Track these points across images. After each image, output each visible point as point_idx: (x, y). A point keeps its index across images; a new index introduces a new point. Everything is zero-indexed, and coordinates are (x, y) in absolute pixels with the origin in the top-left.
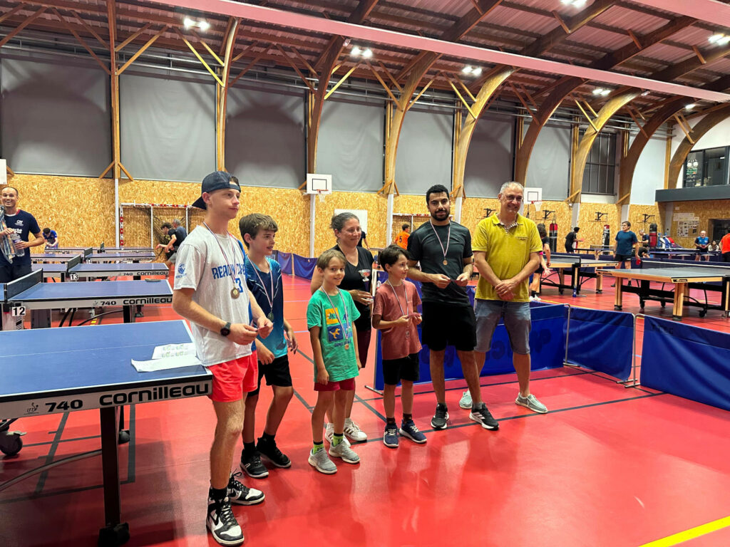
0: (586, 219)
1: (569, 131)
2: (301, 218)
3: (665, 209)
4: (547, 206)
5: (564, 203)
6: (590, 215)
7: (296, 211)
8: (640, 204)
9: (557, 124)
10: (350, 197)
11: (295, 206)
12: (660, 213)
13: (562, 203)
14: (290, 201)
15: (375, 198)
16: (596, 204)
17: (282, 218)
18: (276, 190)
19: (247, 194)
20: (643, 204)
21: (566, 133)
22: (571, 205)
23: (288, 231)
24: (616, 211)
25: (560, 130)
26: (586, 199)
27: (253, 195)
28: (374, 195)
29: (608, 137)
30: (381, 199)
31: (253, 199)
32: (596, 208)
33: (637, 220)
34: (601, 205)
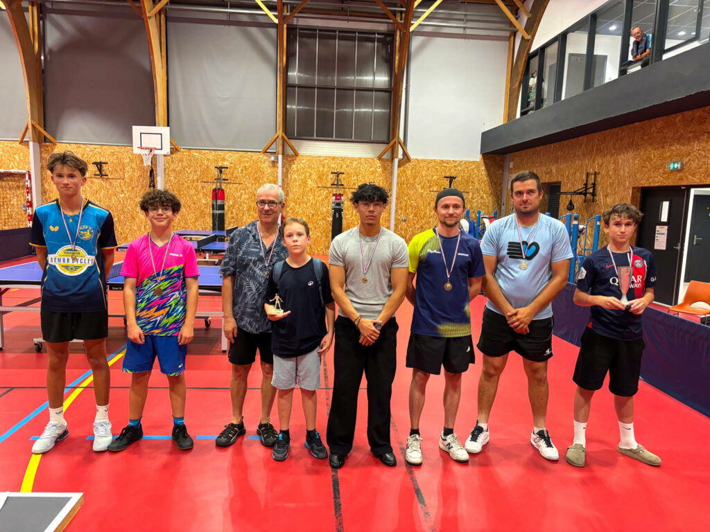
0: (310, 182)
3: (501, 167)
4: (224, 159)
5: (261, 156)
6: (320, 177)
8: (438, 158)
9: (245, 19)
12: (489, 175)
13: (256, 156)
16: (334, 158)
20: (444, 159)
21: (268, 36)
22: (273, 158)
24: (379, 170)
25: (254, 30)
26: (316, 150)
29: (372, 40)
32: (333, 165)
33: (430, 187)
34: (343, 159)
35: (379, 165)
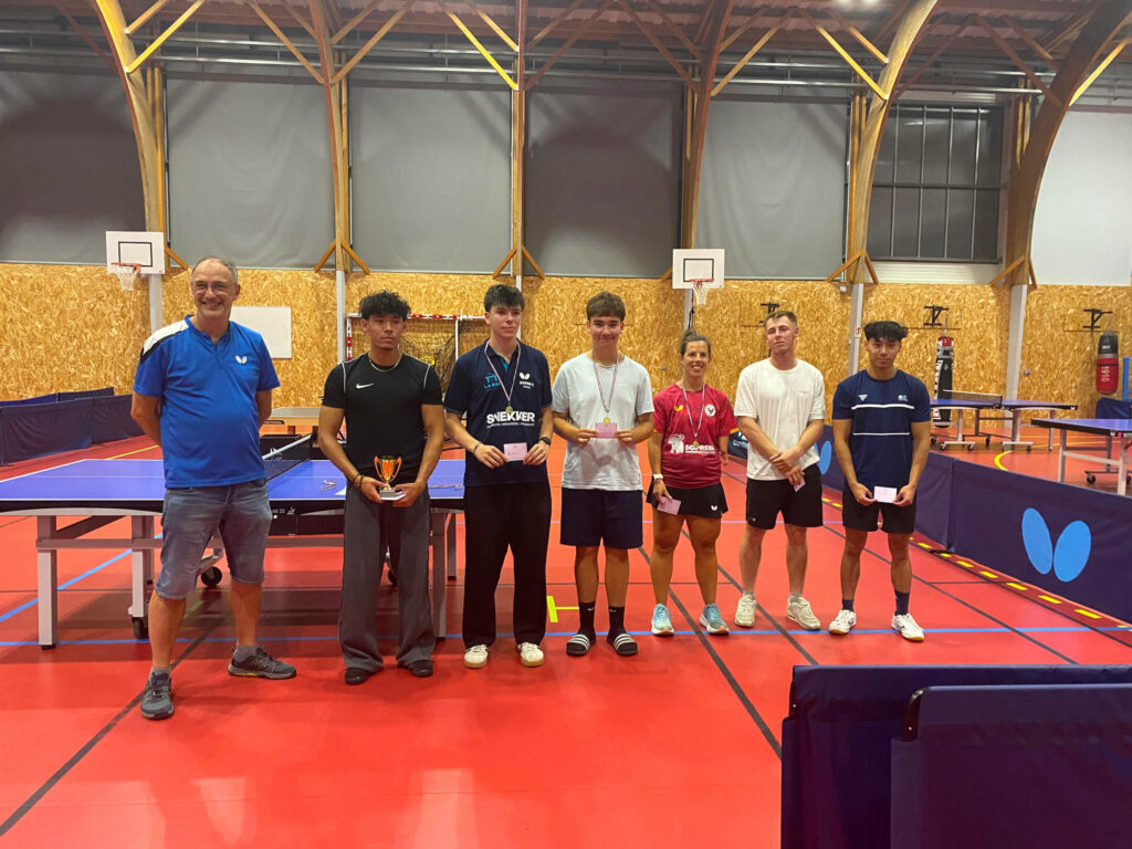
1: (841, 108)
2: (138, 327)
4: (774, 293)
5: (827, 285)
6: (909, 314)
7: (125, 310)
8: (1075, 284)
10: (249, 279)
11: (124, 302)
13: (818, 286)
14: (111, 291)
15: (310, 279)
16: (928, 286)
17: (95, 327)
18: (79, 269)
19: (20, 280)
20: (1084, 284)
22: (843, 289)
23: (110, 353)
24: (992, 302)
25: (814, 108)
26: (896, 275)
27: (32, 281)
28: (308, 276)
29: (975, 117)
30: (324, 282)
31: (32, 289)
32: (926, 296)
33: (1064, 324)
34: (941, 287)
35: (991, 294)
